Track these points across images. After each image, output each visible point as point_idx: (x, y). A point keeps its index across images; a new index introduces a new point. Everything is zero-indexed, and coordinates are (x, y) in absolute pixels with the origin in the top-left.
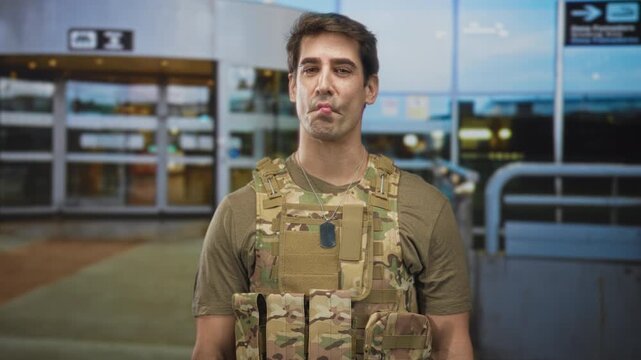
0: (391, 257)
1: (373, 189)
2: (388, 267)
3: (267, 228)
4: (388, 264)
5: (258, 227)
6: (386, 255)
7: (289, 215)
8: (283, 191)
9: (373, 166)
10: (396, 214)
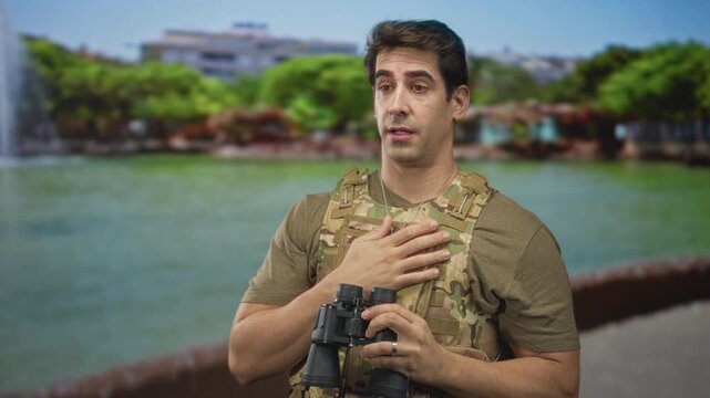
0: (454, 284)
1: (450, 207)
2: (450, 294)
3: (329, 239)
4: (450, 291)
5: (322, 237)
6: (448, 281)
7: (352, 228)
8: (357, 201)
9: (459, 183)
10: (470, 237)
